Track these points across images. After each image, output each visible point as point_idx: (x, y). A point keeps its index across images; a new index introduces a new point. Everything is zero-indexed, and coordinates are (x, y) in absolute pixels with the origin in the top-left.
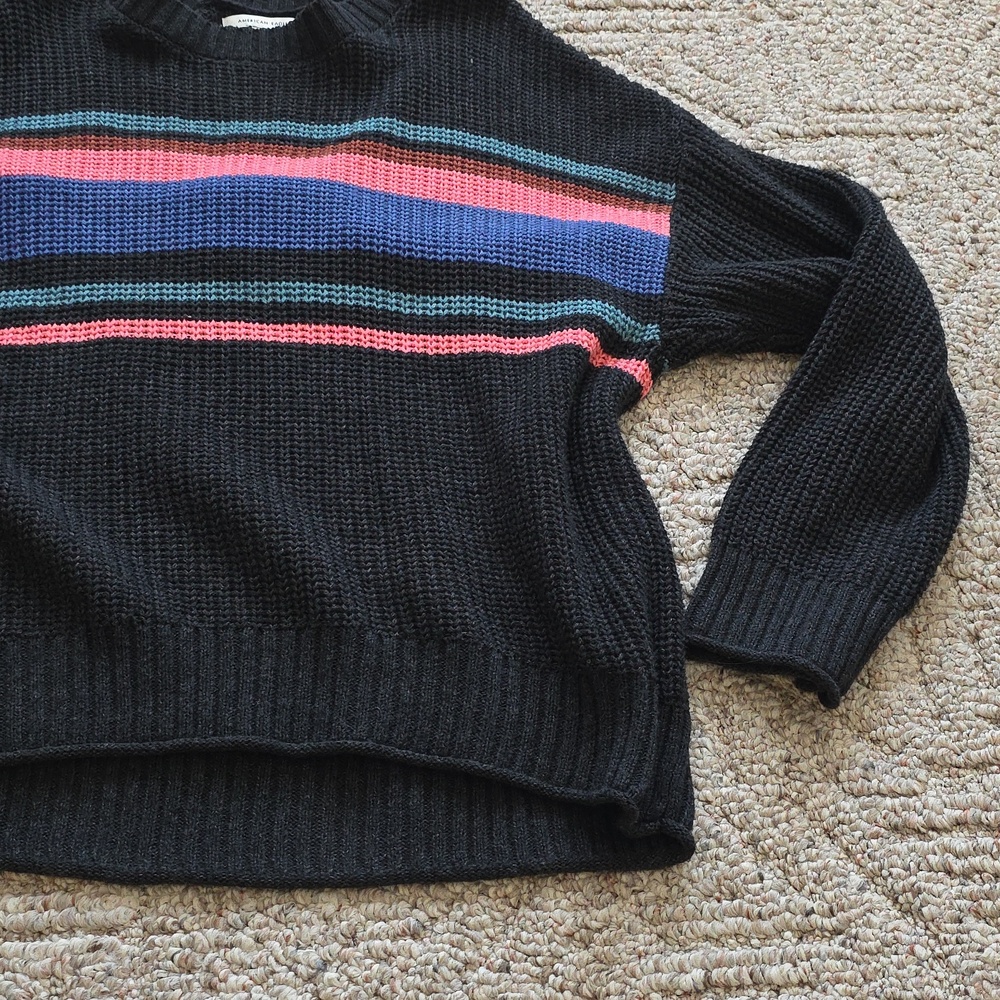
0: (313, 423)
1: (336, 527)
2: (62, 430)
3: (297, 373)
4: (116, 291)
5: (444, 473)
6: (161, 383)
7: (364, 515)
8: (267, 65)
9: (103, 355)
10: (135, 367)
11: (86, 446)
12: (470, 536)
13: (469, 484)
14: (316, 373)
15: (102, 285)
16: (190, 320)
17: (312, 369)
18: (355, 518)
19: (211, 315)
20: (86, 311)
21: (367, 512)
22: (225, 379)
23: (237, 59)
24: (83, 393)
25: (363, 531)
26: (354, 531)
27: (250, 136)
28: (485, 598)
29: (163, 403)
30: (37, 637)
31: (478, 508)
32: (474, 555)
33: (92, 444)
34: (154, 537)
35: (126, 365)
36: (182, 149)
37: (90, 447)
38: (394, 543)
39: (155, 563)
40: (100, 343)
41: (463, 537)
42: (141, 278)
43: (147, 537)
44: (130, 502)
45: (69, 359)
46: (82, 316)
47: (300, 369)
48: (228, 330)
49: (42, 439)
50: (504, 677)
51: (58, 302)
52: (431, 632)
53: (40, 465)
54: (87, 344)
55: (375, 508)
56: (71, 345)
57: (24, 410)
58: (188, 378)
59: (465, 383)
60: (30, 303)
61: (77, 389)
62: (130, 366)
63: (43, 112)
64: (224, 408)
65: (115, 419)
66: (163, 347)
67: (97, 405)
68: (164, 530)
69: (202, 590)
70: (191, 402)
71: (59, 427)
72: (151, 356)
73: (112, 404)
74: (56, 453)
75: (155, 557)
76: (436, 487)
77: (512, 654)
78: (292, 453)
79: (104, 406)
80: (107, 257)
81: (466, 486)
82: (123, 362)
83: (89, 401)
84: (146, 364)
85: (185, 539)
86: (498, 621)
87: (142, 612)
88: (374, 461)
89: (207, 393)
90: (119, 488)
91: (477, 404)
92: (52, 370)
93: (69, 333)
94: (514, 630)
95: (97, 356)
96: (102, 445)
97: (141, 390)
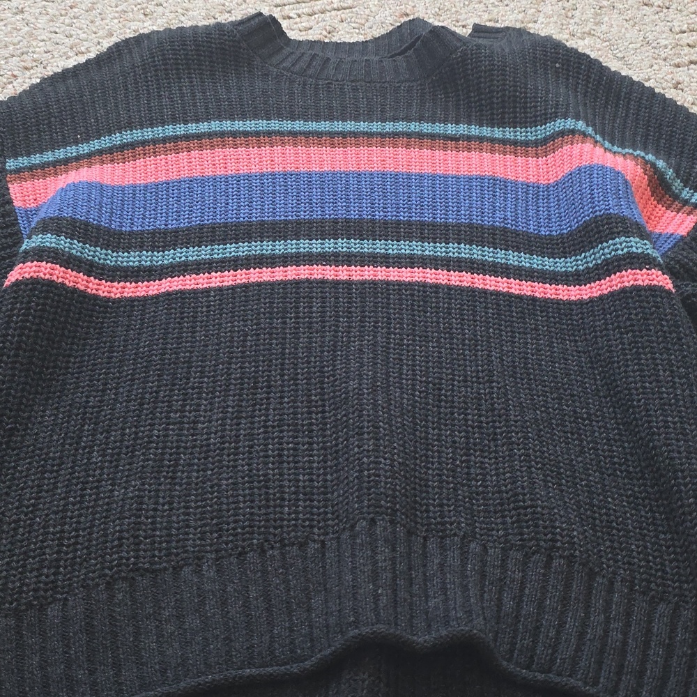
0: (433, 347)
1: (449, 439)
2: (214, 357)
3: (419, 306)
4: (259, 247)
5: (553, 399)
6: (301, 315)
7: (476, 430)
8: (378, 85)
9: (249, 296)
10: (278, 303)
11: (236, 369)
12: (580, 459)
13: (578, 410)
14: (436, 307)
15: (246, 244)
16: (324, 265)
17: (432, 303)
18: (467, 432)
19: (343, 261)
20: (232, 263)
21: (480, 427)
22: (356, 308)
23: (352, 81)
24: (233, 327)
25: (475, 444)
26: (467, 444)
27: (367, 133)
28: (595, 519)
29: (304, 333)
30: (165, 569)
31: (588, 434)
32: (583, 477)
33: (241, 368)
34: (289, 449)
35: (270, 302)
36: (307, 145)
37: (239, 370)
38: (504, 458)
39: (289, 475)
40: (246, 287)
41: (572, 460)
42: (280, 237)
43: (283, 449)
44: (270, 417)
45: (219, 300)
46: (229, 266)
47: (421, 303)
48: (358, 272)
49: (196, 367)
50: (608, 603)
51: (208, 256)
52: (538, 545)
53: (193, 389)
54: (233, 288)
55: (487, 423)
56: (220, 289)
57: (181, 343)
58: (324, 307)
59: (572, 324)
60: (183, 259)
61: (227, 323)
62: (274, 303)
63: (186, 122)
64: (355, 332)
65: (262, 347)
66: (302, 285)
67: (246, 336)
68: (298, 444)
69: (329, 500)
70: (327, 328)
71: (212, 355)
72: (291, 293)
73: (259, 334)
74: (209, 378)
75: (289, 469)
76: (545, 411)
77: (619, 579)
78: (414, 371)
79: (252, 336)
80: (250, 224)
81: (575, 412)
82: (267, 300)
83: (239, 332)
84: (288, 300)
85: (315, 452)
86: (608, 543)
87: (271, 537)
88: (487, 381)
89: (341, 319)
90: (262, 405)
91: (584, 343)
92: (204, 309)
93: (218, 279)
94: (624, 553)
95: (245, 296)
96: (250, 368)
97: (285, 323)
